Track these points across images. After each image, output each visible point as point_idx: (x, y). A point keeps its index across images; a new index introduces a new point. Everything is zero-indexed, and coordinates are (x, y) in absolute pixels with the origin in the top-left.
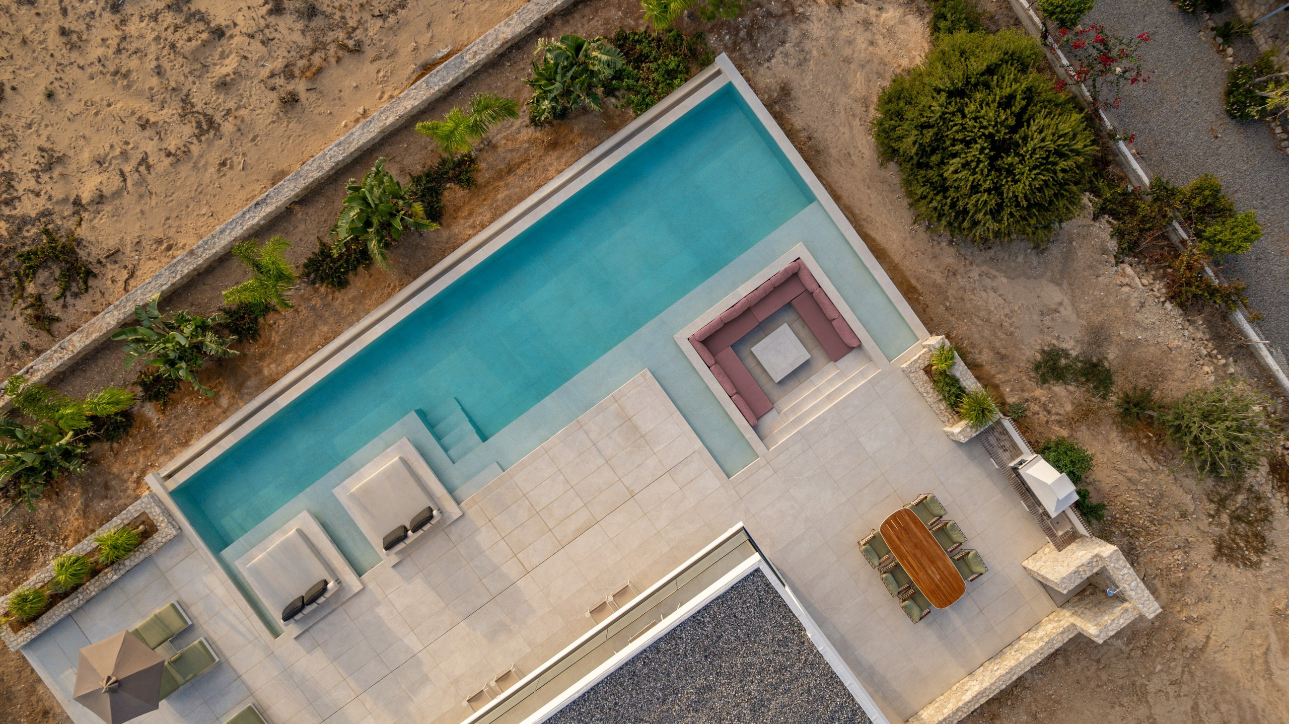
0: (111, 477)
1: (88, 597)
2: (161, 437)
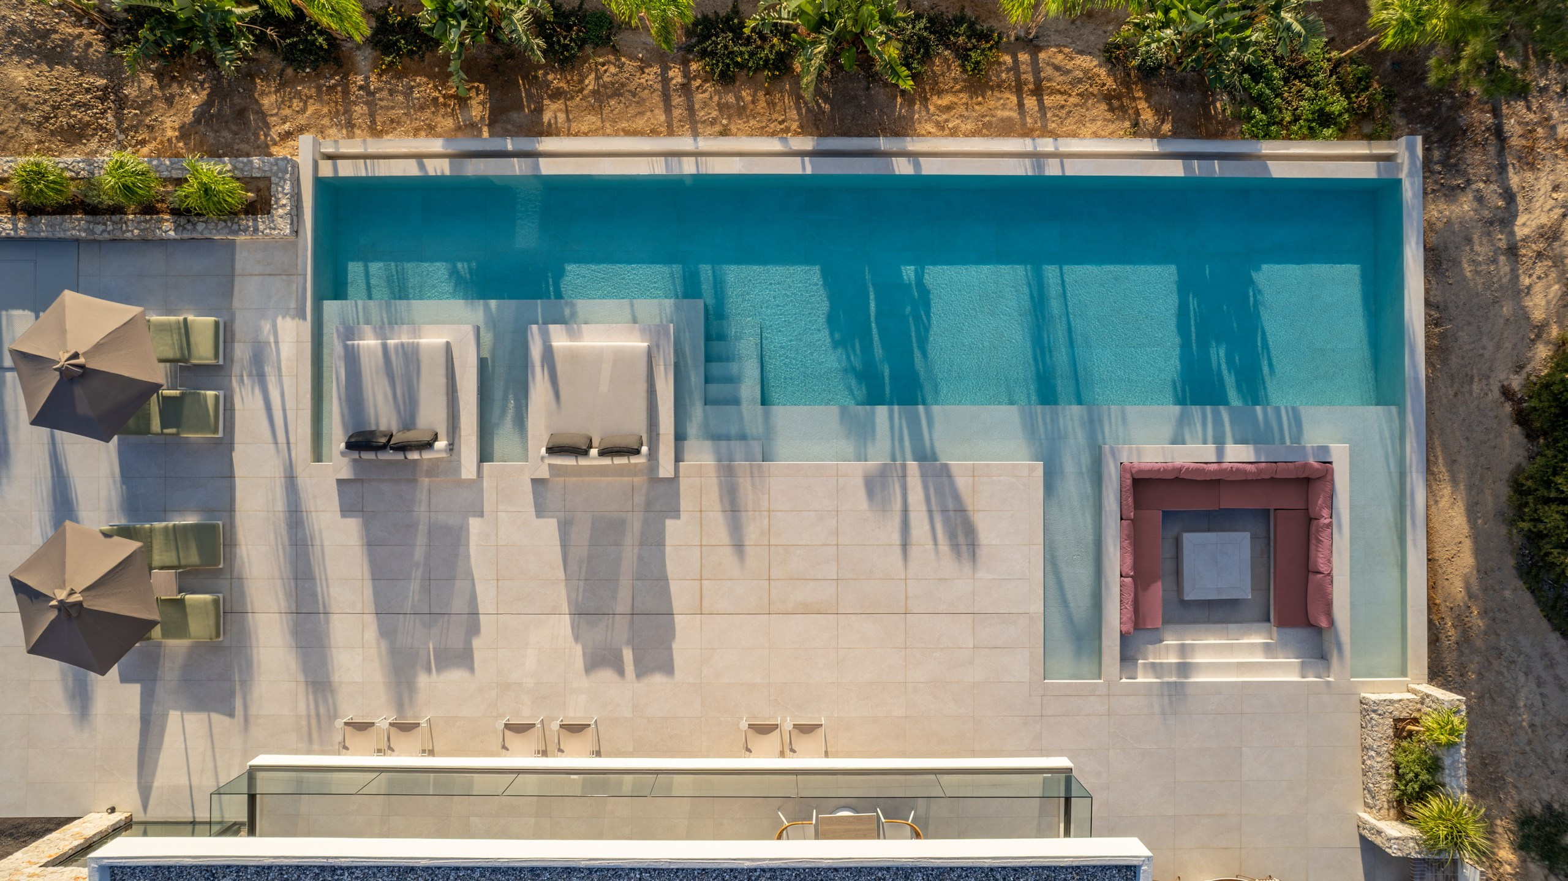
0: (255, 107)
1: (118, 234)
2: (355, 103)
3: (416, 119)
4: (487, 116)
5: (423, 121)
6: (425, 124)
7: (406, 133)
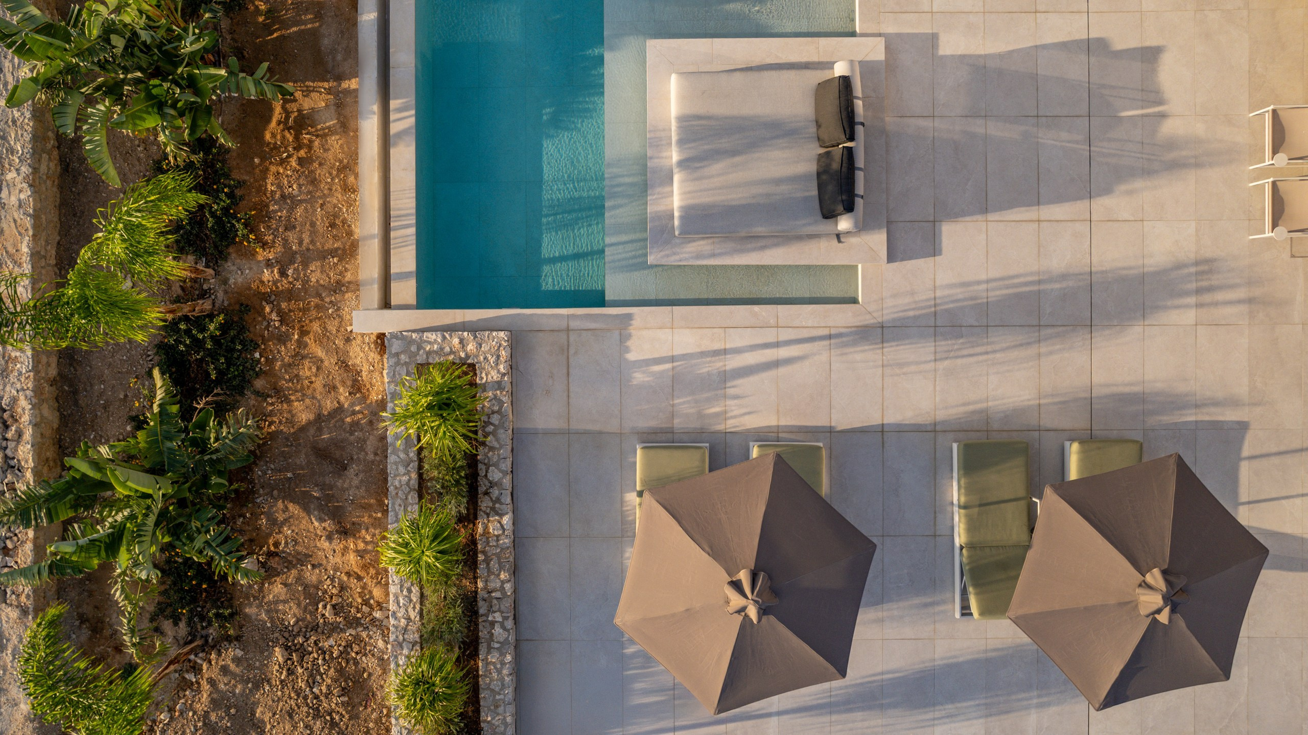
0: (312, 431)
1: (507, 604)
2: (306, 281)
3: (330, 189)
4: (326, 85)
5: (332, 179)
6: (338, 176)
7: (350, 204)
